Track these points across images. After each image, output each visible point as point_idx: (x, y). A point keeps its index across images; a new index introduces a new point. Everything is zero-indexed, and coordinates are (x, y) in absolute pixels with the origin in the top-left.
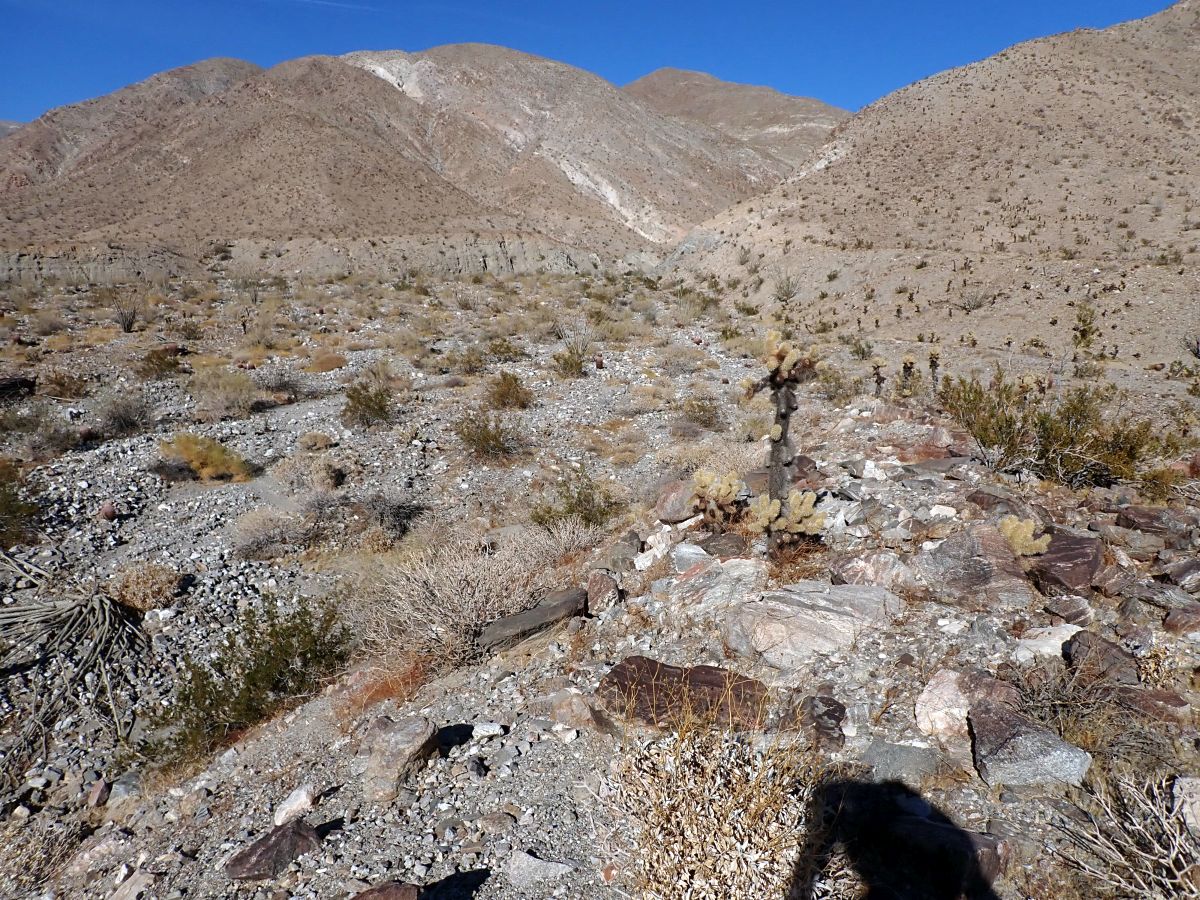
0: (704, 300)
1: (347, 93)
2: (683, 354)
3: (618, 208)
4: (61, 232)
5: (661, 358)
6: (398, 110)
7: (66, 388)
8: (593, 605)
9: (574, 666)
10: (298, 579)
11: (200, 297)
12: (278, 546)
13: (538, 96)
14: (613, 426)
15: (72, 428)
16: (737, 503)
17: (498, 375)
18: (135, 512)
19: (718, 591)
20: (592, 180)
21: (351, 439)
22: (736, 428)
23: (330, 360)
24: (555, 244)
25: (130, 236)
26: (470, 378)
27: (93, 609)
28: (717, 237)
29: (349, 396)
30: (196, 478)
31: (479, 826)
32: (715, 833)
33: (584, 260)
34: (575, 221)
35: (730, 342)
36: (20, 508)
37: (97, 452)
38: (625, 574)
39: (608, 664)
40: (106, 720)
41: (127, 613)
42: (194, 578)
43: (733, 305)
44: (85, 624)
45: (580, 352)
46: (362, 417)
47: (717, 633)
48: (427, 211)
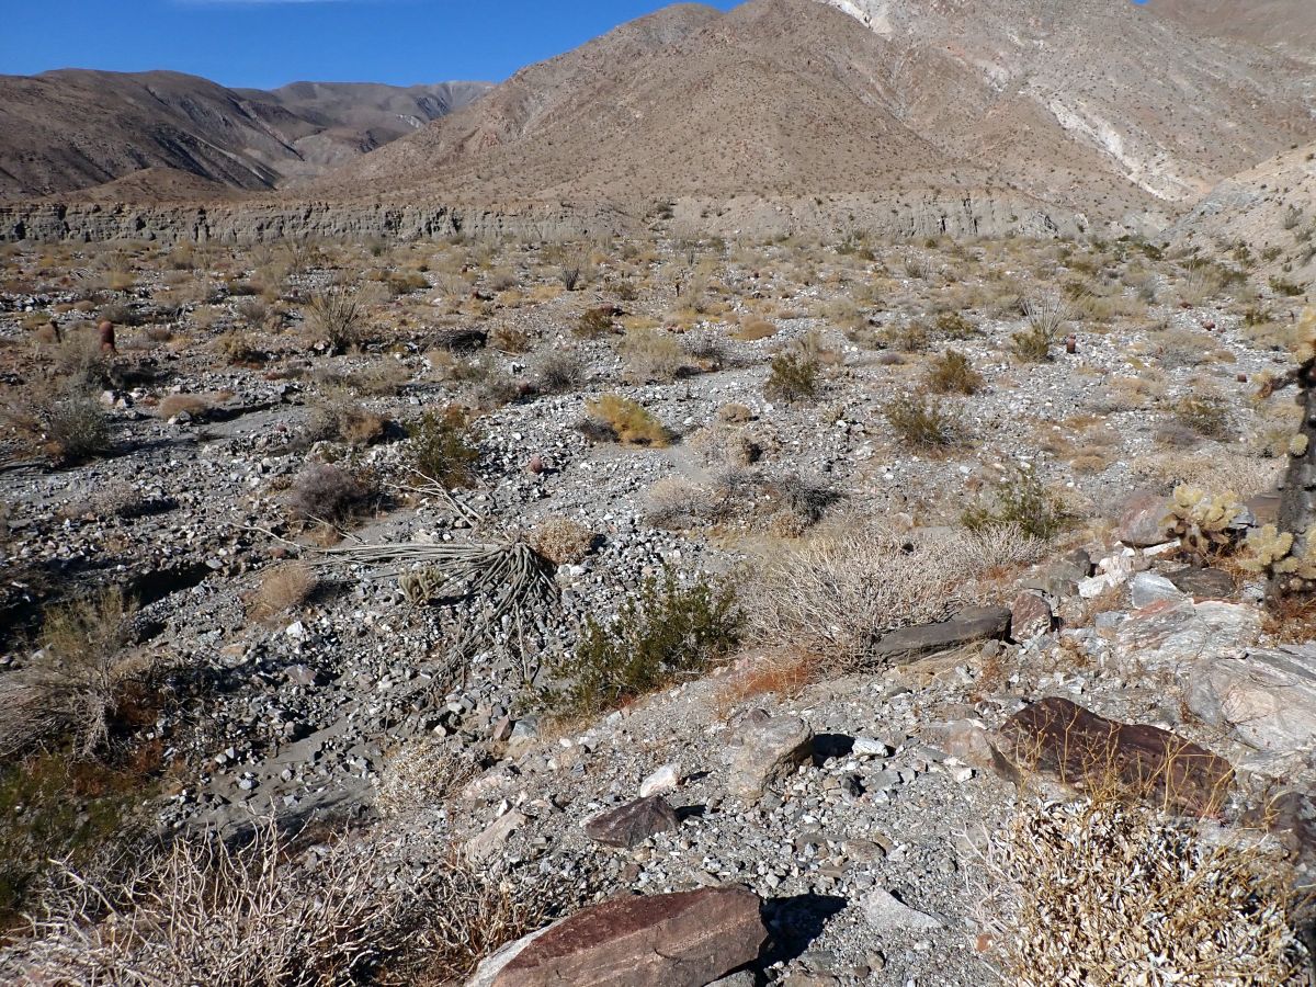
0: (1225, 274)
1: (807, 33)
2: (1186, 341)
3: (1120, 157)
4: (520, 190)
5: (1155, 345)
6: (861, 49)
7: (514, 343)
8: (1017, 630)
9: (983, 696)
10: (702, 554)
11: (639, 257)
12: (686, 517)
13: (1032, 21)
14: (1079, 423)
15: (512, 381)
16: (1231, 531)
17: (943, 354)
18: (560, 467)
19: (1185, 638)
20: (1090, 123)
21: (772, 414)
22: (1249, 437)
23: (759, 328)
24: (1032, 201)
25: (580, 195)
26: (911, 356)
27: (514, 556)
28: (1255, 194)
29: (774, 367)
30: (617, 440)
31: (844, 849)
32: (1123, 933)
33: (1066, 222)
34: (1061, 174)
35: (1256, 330)
36: (463, 452)
37: (532, 406)
38: (1065, 600)
39: (1024, 701)
40: (515, 661)
41: (543, 565)
42: (605, 540)
43: (1267, 282)
44: (506, 568)
45: (1048, 332)
46: (786, 391)
47: (1176, 689)
48: (883, 164)
